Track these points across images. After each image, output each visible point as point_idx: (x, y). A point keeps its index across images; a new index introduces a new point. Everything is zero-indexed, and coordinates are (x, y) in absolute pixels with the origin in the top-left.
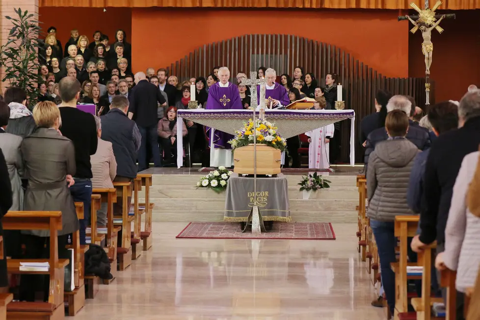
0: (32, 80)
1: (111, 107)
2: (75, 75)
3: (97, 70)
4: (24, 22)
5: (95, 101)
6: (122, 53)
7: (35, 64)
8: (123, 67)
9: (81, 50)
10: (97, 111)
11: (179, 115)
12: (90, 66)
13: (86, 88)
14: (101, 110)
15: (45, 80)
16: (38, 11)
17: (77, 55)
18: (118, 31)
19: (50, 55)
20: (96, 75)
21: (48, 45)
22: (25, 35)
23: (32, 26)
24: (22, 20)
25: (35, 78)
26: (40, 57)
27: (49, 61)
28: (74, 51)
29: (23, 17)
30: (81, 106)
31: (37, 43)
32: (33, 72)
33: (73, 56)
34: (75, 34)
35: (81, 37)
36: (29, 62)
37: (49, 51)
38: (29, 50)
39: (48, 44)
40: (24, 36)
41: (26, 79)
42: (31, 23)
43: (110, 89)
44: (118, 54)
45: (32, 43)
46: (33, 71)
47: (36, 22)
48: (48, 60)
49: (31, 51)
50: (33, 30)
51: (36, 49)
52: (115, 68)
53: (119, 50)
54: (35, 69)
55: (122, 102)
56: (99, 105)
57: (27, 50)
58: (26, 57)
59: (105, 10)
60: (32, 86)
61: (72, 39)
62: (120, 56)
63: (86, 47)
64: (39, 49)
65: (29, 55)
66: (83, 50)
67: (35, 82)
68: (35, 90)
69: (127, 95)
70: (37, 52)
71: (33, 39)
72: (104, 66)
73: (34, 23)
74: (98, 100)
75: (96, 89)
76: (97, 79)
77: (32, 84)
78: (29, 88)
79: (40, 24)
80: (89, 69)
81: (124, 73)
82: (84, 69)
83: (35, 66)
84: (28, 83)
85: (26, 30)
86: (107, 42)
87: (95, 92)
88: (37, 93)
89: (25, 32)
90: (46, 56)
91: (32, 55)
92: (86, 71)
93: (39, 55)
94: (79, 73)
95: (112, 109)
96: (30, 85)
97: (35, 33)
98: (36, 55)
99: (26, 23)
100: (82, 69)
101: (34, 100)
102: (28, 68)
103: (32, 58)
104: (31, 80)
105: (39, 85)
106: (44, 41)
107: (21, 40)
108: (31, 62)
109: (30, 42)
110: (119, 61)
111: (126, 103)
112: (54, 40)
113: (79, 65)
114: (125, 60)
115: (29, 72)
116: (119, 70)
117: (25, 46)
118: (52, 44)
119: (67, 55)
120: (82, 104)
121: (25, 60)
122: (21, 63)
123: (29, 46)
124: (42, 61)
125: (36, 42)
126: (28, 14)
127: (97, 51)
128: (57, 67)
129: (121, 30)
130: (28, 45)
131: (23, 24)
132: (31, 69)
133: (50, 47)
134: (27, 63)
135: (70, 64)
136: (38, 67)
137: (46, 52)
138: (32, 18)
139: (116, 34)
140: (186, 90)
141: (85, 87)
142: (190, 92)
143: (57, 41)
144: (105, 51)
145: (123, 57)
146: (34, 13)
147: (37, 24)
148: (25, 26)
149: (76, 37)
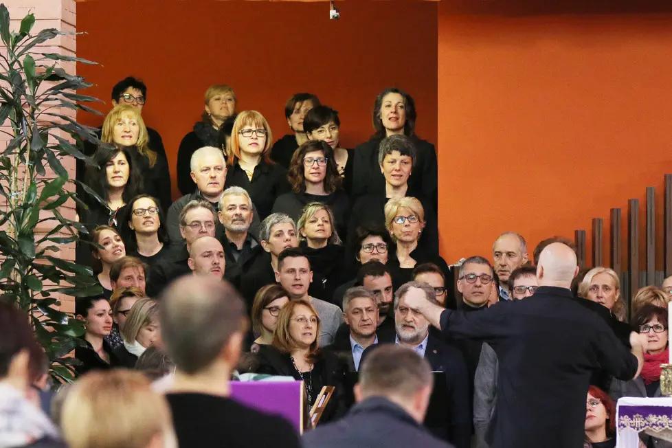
0: (55, 286)
1: (361, 393)
2: (222, 263)
3: (303, 244)
4: (21, 59)
5: (301, 362)
6: (405, 178)
7: (64, 223)
8: (408, 234)
9: (243, 167)
10: (308, 404)
11: (626, 420)
12: (276, 229)
13: (270, 318)
14: (321, 400)
15: (105, 282)
16: (73, 19)
17: (227, 186)
18: (383, 94)
19: (120, 183)
20: (300, 262)
21: (115, 148)
22: (27, 110)
23: (53, 77)
24: (11, 52)
25: (65, 278)
26: (81, 194)
27: (120, 210)
28: (212, 173)
29: (18, 39)
30: (247, 387)
31: (73, 141)
32: (57, 255)
33: (211, 189)
34: (219, 105)
35: (242, 116)
36: (43, 214)
37: (119, 172)
38: (41, 169)
39: (113, 143)
40: (20, 115)
41: (28, 283)
42: (50, 63)
43: (357, 318)
44: (391, 180)
45: (52, 141)
46: (55, 249)
47: (64, 58)
48: (116, 204)
49: (50, 174)
50: (56, 90)
51: (69, 163)
52: (374, 234)
53: (394, 166)
54: (66, 241)
55: (404, 371)
56: (314, 381)
57: (31, 169)
58: (28, 197)
59: (333, 13)
60: (52, 306)
61: (207, 120)
62: (396, 187)
63: (262, 155)
64: (80, 165)
65: (40, 188)
66: (249, 167)
67: (67, 291)
68: (65, 322)
69: (424, 343)
70: (72, 175)
71: (55, 125)
72: (327, 226)
73: (59, 65)
74: (311, 358)
75: (308, 314)
76: (307, 279)
77: (53, 301)
78: (41, 315)
79: (80, 68)
80: (272, 239)
81: (412, 255)
82: (254, 244)
83: (64, 229)
84: (38, 296)
85: (28, 92)
86: (335, 133)
87: (301, 325)
88: (71, 333)
89: (23, 100)
90: (106, 190)
91: (51, 188)
92: (260, 249)
93: (79, 188)
94: (236, 257)
95: (365, 401)
96: (44, 304)
97: (64, 104)
98: (70, 188)
99: (30, 64)
100: (247, 243)
101: (63, 361)
102: (37, 238)
103: (55, 198)
104: (48, 284)
105: (83, 306)
106: (99, 134)
107: (11, 130)
108: (50, 214)
109: (45, 137)
110: (389, 208)
111: (419, 376)
112: (135, 129)
113: (235, 227)
114: (413, 204)
115: (40, 255)
116: (391, 245)
117: (24, 150)
118: (127, 142)
119: (189, 187)
120: (246, 378)
121: (25, 207)
122: (12, 218)
123: (41, 152)
124: (93, 212)
125: (67, 136)
126: (35, 30)
127: (302, 169)
128: (149, 234)
129: (395, 91)
130: (36, 149)
131: (16, 66)
132: (48, 243)
133: (121, 156)
134: (35, 220)
135: (198, 223)
136: (75, 231)
137: (105, 174)
138: (52, 45)
139: (378, 105)
140: (654, 322)
141: (266, 312)
142: (666, 328)
143: (150, 132)
144: (331, 168)
145: (408, 194)
146: (57, 25)
147: (70, 69)
148: (24, 77)
149: (224, 114)
